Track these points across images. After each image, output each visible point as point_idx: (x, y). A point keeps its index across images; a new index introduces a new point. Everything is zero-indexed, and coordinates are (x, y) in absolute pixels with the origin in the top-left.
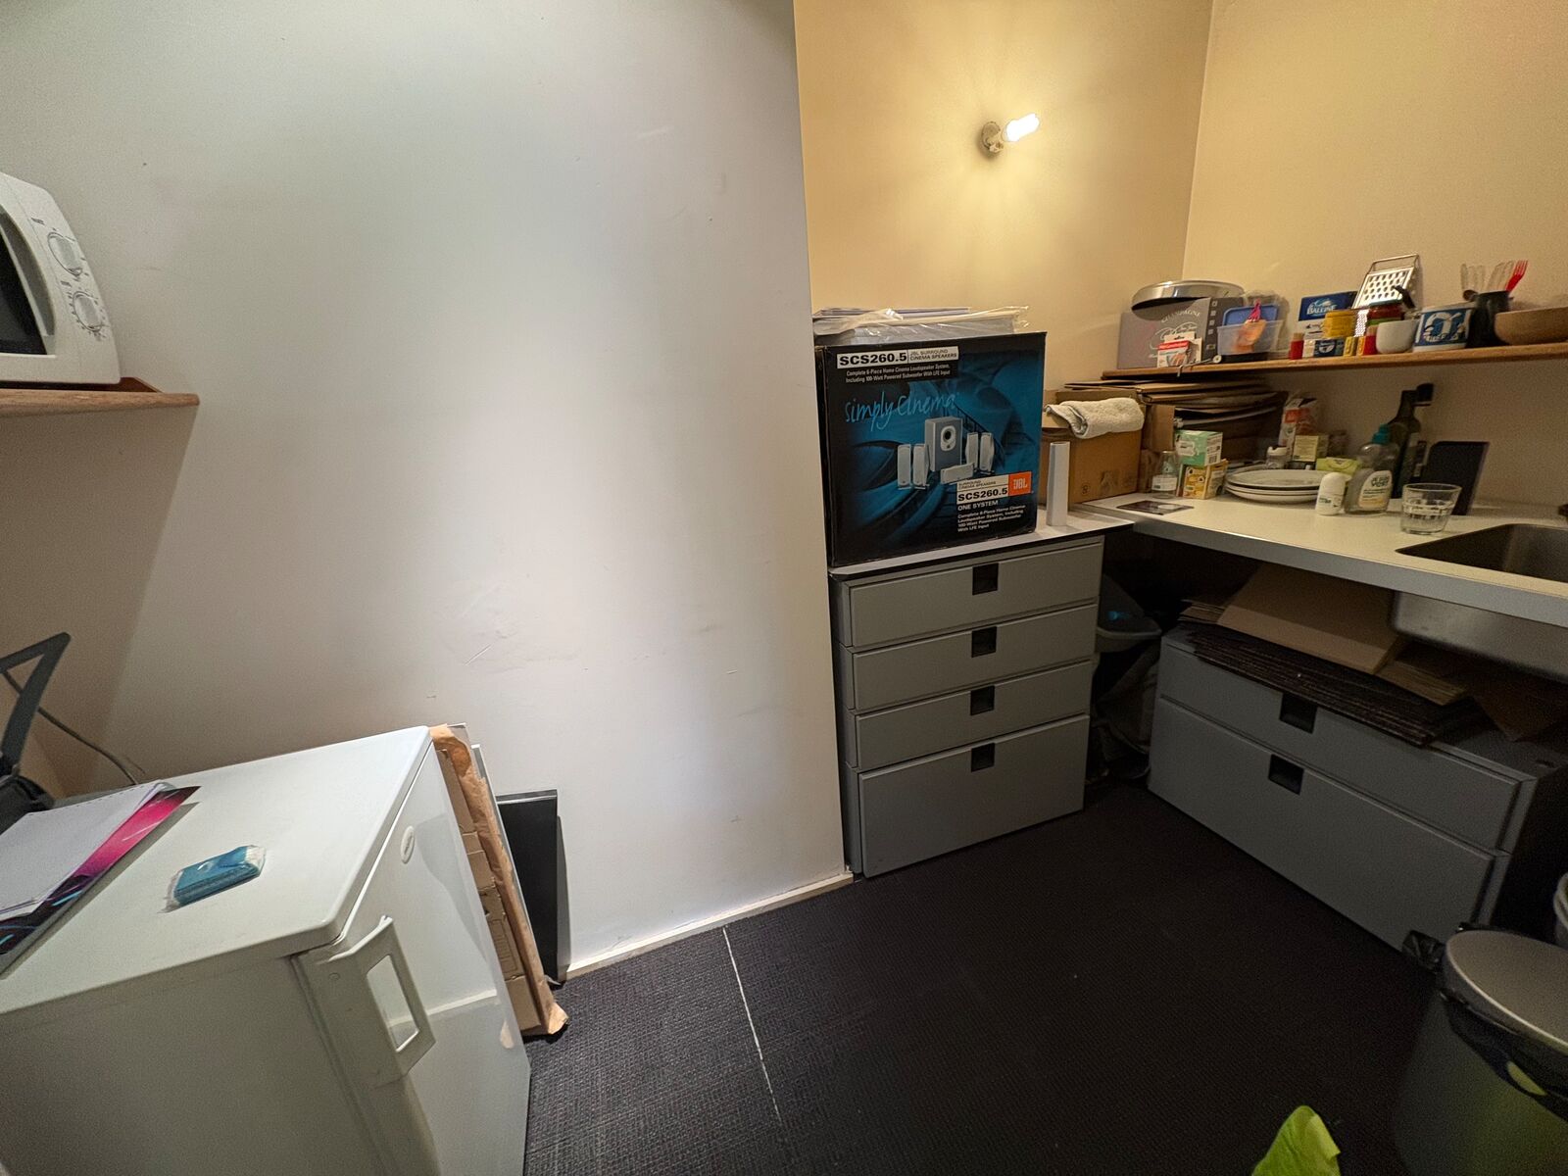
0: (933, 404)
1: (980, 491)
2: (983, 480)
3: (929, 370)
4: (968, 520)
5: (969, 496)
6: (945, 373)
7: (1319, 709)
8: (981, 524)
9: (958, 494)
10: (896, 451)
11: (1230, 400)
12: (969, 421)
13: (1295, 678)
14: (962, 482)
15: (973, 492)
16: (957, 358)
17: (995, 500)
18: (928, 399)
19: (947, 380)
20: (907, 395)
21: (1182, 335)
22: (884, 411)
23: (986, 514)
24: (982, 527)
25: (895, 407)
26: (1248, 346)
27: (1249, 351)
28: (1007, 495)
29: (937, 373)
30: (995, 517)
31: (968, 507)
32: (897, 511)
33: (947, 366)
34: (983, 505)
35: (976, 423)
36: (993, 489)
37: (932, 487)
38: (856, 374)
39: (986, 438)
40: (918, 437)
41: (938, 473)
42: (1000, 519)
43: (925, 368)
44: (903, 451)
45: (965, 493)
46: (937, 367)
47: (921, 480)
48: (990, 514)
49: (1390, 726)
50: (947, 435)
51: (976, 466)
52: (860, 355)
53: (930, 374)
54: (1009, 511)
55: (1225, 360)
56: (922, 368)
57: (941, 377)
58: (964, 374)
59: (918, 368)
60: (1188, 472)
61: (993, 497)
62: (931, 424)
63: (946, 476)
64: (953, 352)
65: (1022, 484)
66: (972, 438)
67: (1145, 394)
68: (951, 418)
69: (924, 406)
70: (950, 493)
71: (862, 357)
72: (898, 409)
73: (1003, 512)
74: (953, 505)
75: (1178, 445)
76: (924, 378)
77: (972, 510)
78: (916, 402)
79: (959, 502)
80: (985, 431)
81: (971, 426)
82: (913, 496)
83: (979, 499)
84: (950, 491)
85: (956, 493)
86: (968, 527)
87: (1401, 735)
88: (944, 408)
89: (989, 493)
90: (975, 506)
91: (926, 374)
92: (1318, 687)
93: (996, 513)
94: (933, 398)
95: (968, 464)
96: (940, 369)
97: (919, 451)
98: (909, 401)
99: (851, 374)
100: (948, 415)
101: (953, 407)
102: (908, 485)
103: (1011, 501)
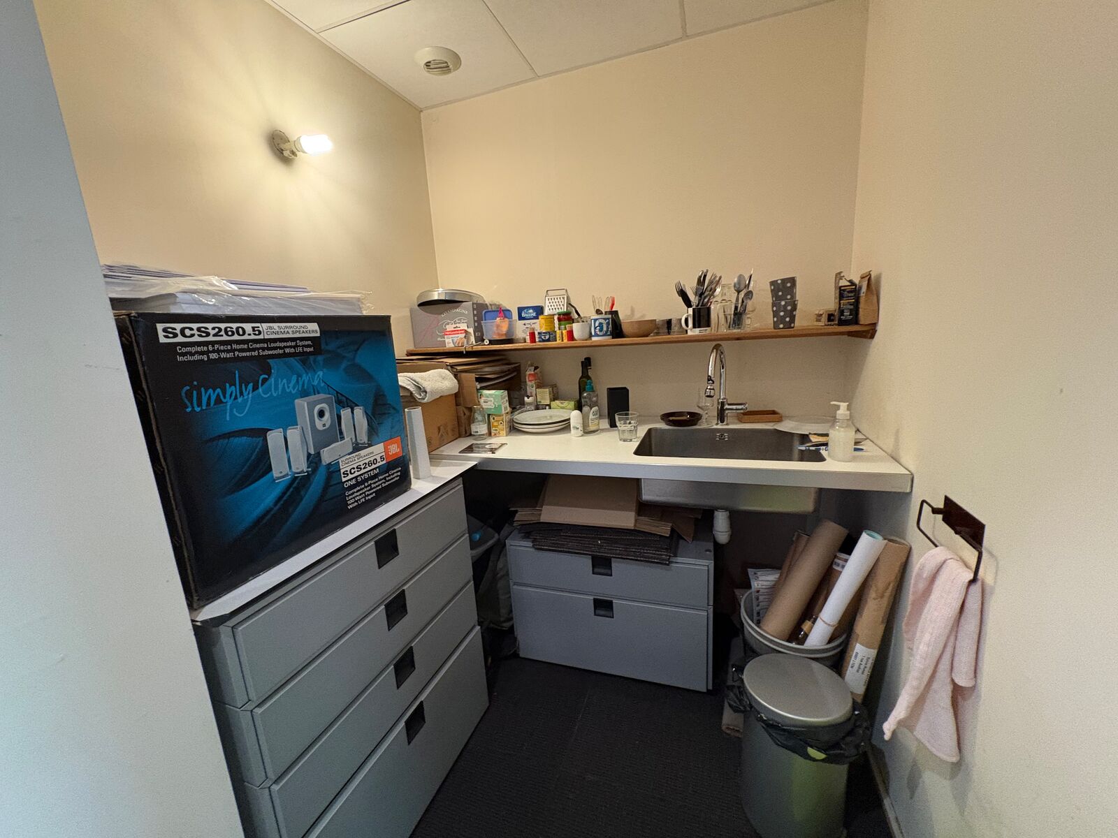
0: (301, 383)
1: (361, 463)
2: (363, 453)
3: (291, 347)
4: (355, 494)
5: (353, 471)
6: (308, 350)
7: (612, 559)
8: (368, 495)
9: (342, 471)
10: (265, 440)
11: (497, 369)
12: (340, 397)
13: (598, 545)
14: (344, 459)
15: (355, 466)
16: (318, 335)
17: (375, 469)
18: (294, 378)
19: (312, 358)
20: (269, 374)
21: (458, 325)
22: (241, 394)
23: (370, 485)
24: (370, 497)
25: (255, 388)
26: (502, 335)
27: (504, 338)
28: (384, 462)
29: (300, 349)
30: (378, 484)
31: (354, 482)
32: (277, 507)
33: (310, 343)
34: (366, 476)
35: (347, 399)
36: (372, 459)
37: (315, 470)
38: (193, 350)
39: (359, 411)
40: (289, 420)
41: (318, 454)
42: (383, 485)
43: (285, 344)
44: (274, 439)
45: (348, 469)
46: (299, 343)
47: (300, 465)
48: (374, 483)
49: (652, 558)
50: (321, 414)
51: (354, 440)
52: (195, 326)
53: (292, 350)
54: (389, 475)
55: (491, 342)
56: (282, 344)
57: (304, 353)
58: (328, 352)
59: (278, 344)
60: (491, 419)
61: (374, 466)
62: (302, 405)
63: (327, 456)
64: (313, 329)
65: (394, 449)
66: (345, 413)
67: (452, 366)
68: (322, 396)
69: (291, 385)
70: (333, 472)
71: (199, 329)
72: (260, 390)
73: (385, 478)
74: (338, 483)
75: (482, 401)
76: (285, 355)
77: (358, 484)
78: (280, 382)
79: (344, 480)
80: (357, 405)
81: (343, 402)
82: (295, 485)
83: (363, 471)
84: (333, 470)
85: (340, 470)
86: (357, 501)
87: (658, 561)
88: (313, 386)
89: (370, 464)
90: (359, 479)
91: (287, 350)
92: (612, 546)
93: (379, 481)
94: (299, 376)
95: (347, 439)
96: (303, 346)
97: (294, 434)
98: (272, 380)
99: (184, 350)
100: (319, 393)
101: (323, 384)
102: (287, 475)
103: (390, 466)
